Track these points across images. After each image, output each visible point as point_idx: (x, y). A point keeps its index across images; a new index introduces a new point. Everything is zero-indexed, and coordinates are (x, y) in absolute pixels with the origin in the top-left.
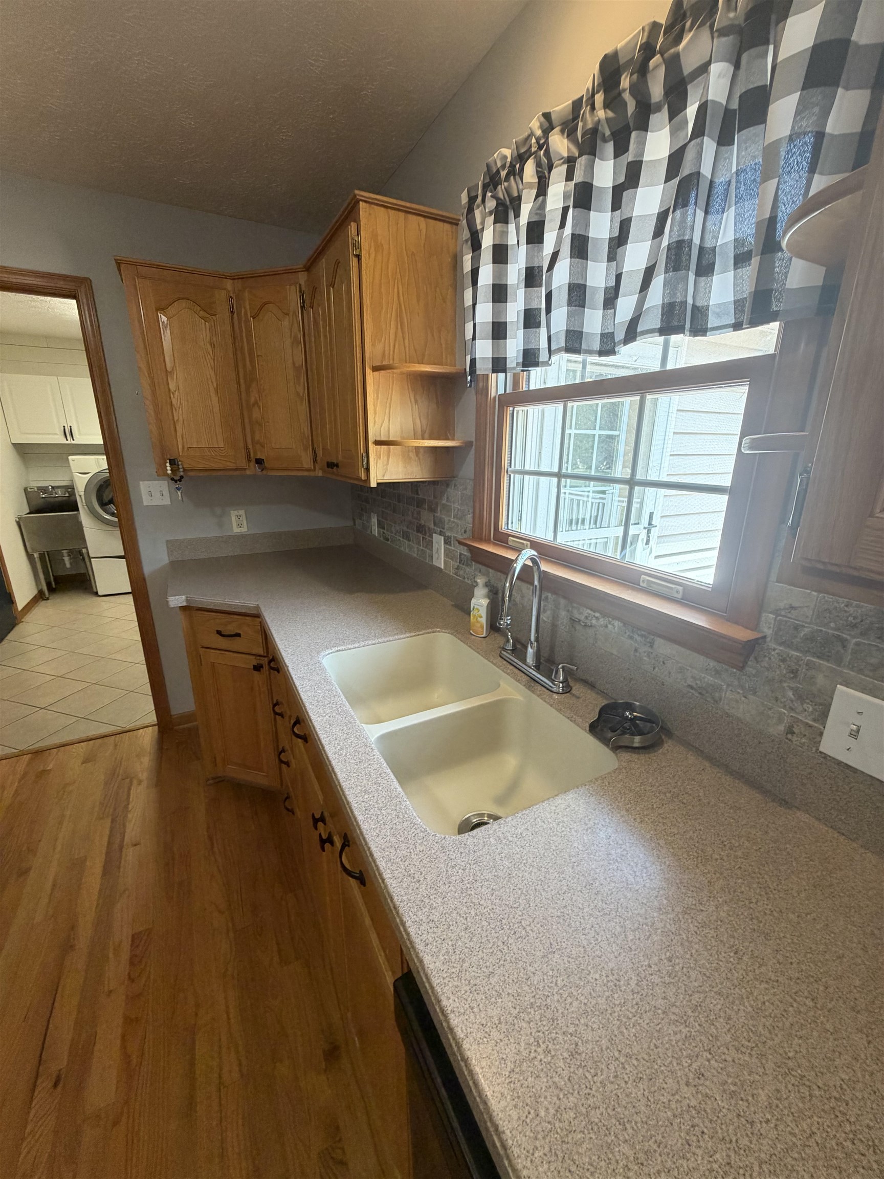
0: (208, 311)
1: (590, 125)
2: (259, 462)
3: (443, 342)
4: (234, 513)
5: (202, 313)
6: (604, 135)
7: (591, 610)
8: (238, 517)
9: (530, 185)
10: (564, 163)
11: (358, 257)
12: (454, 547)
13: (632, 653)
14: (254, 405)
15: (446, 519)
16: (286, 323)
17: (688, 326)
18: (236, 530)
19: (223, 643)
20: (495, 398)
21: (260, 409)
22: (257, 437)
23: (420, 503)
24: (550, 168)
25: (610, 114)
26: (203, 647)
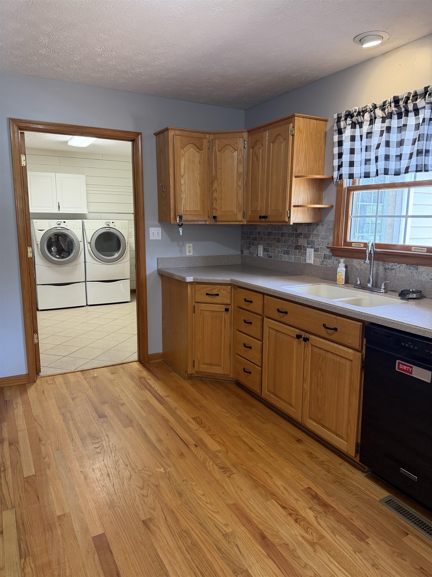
0: (199, 148)
1: (390, 111)
2: (215, 217)
3: (320, 165)
4: (187, 245)
5: (197, 150)
6: (394, 113)
7: (393, 263)
8: (189, 247)
9: (367, 121)
10: (380, 118)
11: (293, 135)
12: (321, 252)
13: (410, 274)
14: (214, 191)
15: (316, 240)
16: (235, 154)
17: (423, 170)
18: (188, 254)
19: (209, 299)
20: (346, 188)
21: (217, 192)
22: (214, 206)
23: (298, 235)
24: (375, 118)
25: (396, 109)
26: (197, 303)
